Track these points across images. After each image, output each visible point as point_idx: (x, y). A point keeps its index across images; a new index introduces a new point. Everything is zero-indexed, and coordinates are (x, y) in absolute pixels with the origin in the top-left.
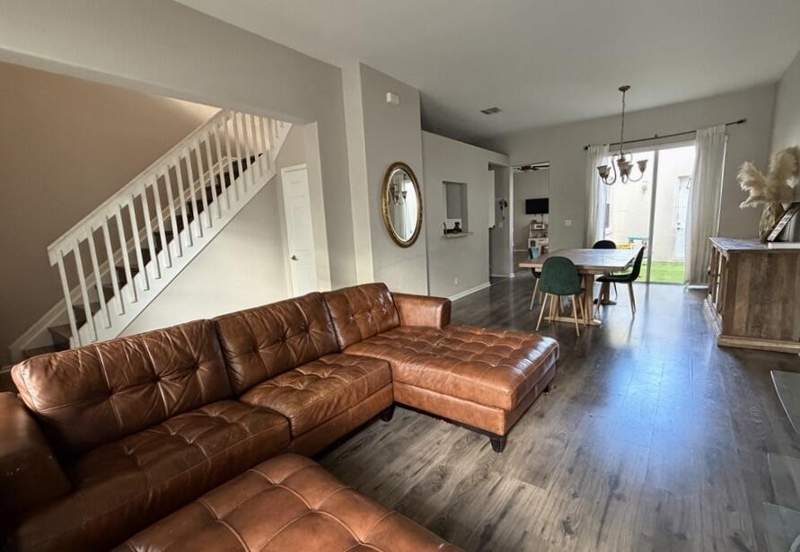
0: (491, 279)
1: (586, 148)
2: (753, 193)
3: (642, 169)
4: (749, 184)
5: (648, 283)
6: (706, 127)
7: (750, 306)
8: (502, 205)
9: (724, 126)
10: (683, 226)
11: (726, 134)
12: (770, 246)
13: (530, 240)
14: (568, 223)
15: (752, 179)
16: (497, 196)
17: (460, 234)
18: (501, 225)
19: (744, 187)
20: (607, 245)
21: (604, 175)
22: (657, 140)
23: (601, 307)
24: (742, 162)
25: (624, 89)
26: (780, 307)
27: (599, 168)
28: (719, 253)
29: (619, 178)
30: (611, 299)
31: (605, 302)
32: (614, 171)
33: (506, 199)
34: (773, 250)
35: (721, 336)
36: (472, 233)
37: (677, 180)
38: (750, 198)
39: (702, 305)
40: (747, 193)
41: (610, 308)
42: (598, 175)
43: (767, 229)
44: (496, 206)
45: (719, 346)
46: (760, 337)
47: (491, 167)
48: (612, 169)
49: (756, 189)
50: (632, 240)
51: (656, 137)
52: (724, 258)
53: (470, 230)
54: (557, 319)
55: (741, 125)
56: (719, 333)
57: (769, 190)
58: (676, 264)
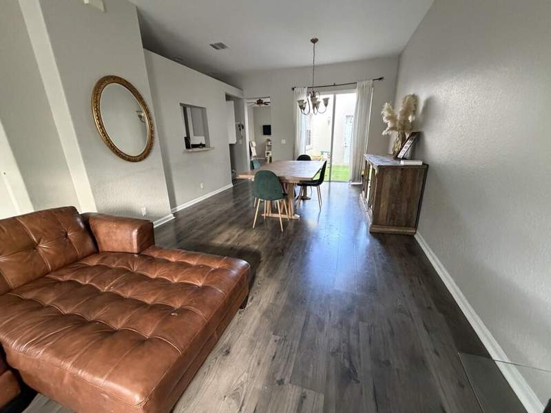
0: (234, 180)
1: (293, 89)
2: (390, 125)
3: (326, 105)
4: (388, 118)
5: (330, 181)
6: (362, 81)
7: (389, 205)
8: (241, 127)
9: (371, 81)
10: (348, 145)
11: (373, 87)
12: (402, 163)
13: (266, 152)
14: (284, 142)
15: (390, 115)
16: (236, 120)
17: (204, 149)
18: (240, 142)
19: (385, 121)
20: (305, 158)
21: (302, 108)
22: (336, 87)
23: (302, 201)
24: (384, 104)
25: (314, 41)
26: (406, 205)
27: (299, 102)
28: (369, 166)
29: (312, 111)
30: (307, 196)
31: (304, 198)
32: (309, 106)
33: (242, 123)
34: (405, 166)
35: (372, 226)
36: (213, 148)
37: (345, 117)
38: (388, 128)
39: (359, 199)
40: (386, 125)
41: (307, 201)
42: (298, 107)
43: (396, 150)
44: (236, 128)
45: (370, 232)
46: (394, 225)
47: (228, 98)
48: (307, 104)
49: (392, 122)
50: (322, 153)
51: (335, 85)
52: (374, 170)
53: (211, 146)
54: (270, 215)
55: (381, 81)
56: (370, 224)
57: (399, 123)
58: (344, 167)
